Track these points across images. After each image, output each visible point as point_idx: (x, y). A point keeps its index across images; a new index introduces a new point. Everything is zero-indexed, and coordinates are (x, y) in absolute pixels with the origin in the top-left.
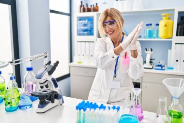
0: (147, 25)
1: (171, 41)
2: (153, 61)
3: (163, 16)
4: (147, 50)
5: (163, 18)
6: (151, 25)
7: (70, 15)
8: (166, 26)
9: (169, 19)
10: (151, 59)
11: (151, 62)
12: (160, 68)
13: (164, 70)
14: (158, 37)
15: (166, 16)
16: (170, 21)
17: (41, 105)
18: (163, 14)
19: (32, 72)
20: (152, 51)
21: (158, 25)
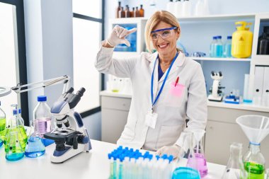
0: (215, 38)
1: (249, 62)
2: (222, 90)
3: (239, 25)
4: (213, 75)
5: (239, 28)
6: (220, 37)
7: (102, 21)
8: (242, 39)
9: (247, 29)
10: (219, 88)
11: (219, 92)
12: (232, 100)
13: (238, 103)
14: (230, 55)
15: (242, 25)
16: (249, 33)
17: (58, 152)
18: (239, 23)
19: (45, 103)
20: (221, 75)
21: (230, 38)
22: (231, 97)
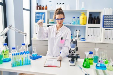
2: (80, 36)
3: (82, 13)
4: (77, 31)
5: (82, 14)
6: (74, 17)
7: (30, 10)
8: (83, 18)
9: (85, 15)
10: (79, 35)
11: (79, 37)
12: (83, 39)
13: (85, 40)
15: (83, 13)
16: (85, 16)
20: (79, 31)
21: (78, 18)
22: (82, 38)
